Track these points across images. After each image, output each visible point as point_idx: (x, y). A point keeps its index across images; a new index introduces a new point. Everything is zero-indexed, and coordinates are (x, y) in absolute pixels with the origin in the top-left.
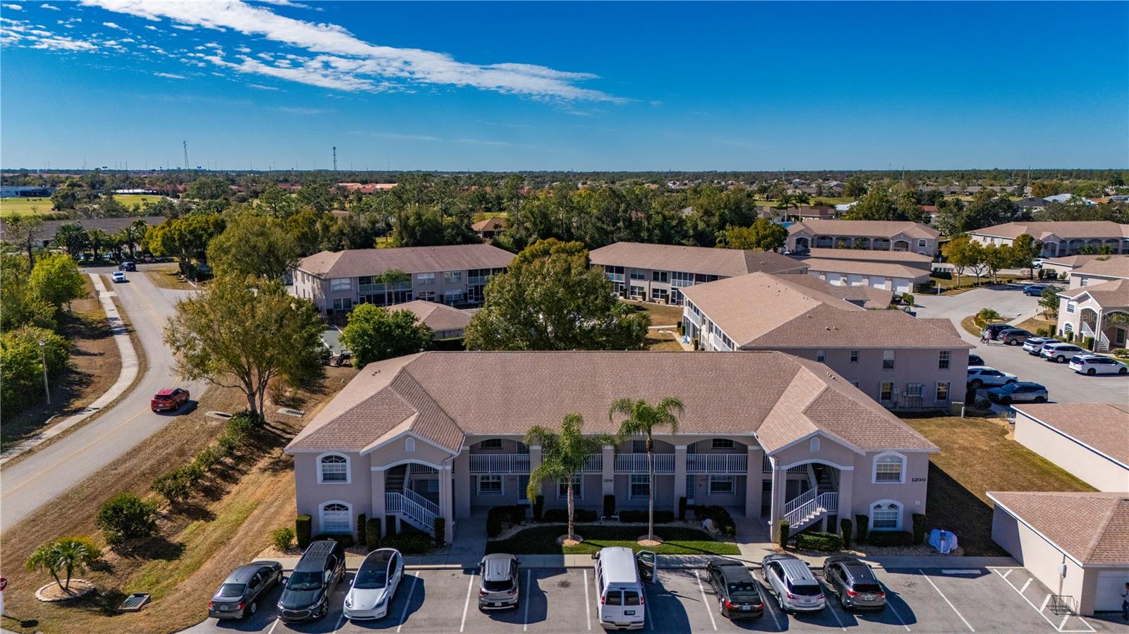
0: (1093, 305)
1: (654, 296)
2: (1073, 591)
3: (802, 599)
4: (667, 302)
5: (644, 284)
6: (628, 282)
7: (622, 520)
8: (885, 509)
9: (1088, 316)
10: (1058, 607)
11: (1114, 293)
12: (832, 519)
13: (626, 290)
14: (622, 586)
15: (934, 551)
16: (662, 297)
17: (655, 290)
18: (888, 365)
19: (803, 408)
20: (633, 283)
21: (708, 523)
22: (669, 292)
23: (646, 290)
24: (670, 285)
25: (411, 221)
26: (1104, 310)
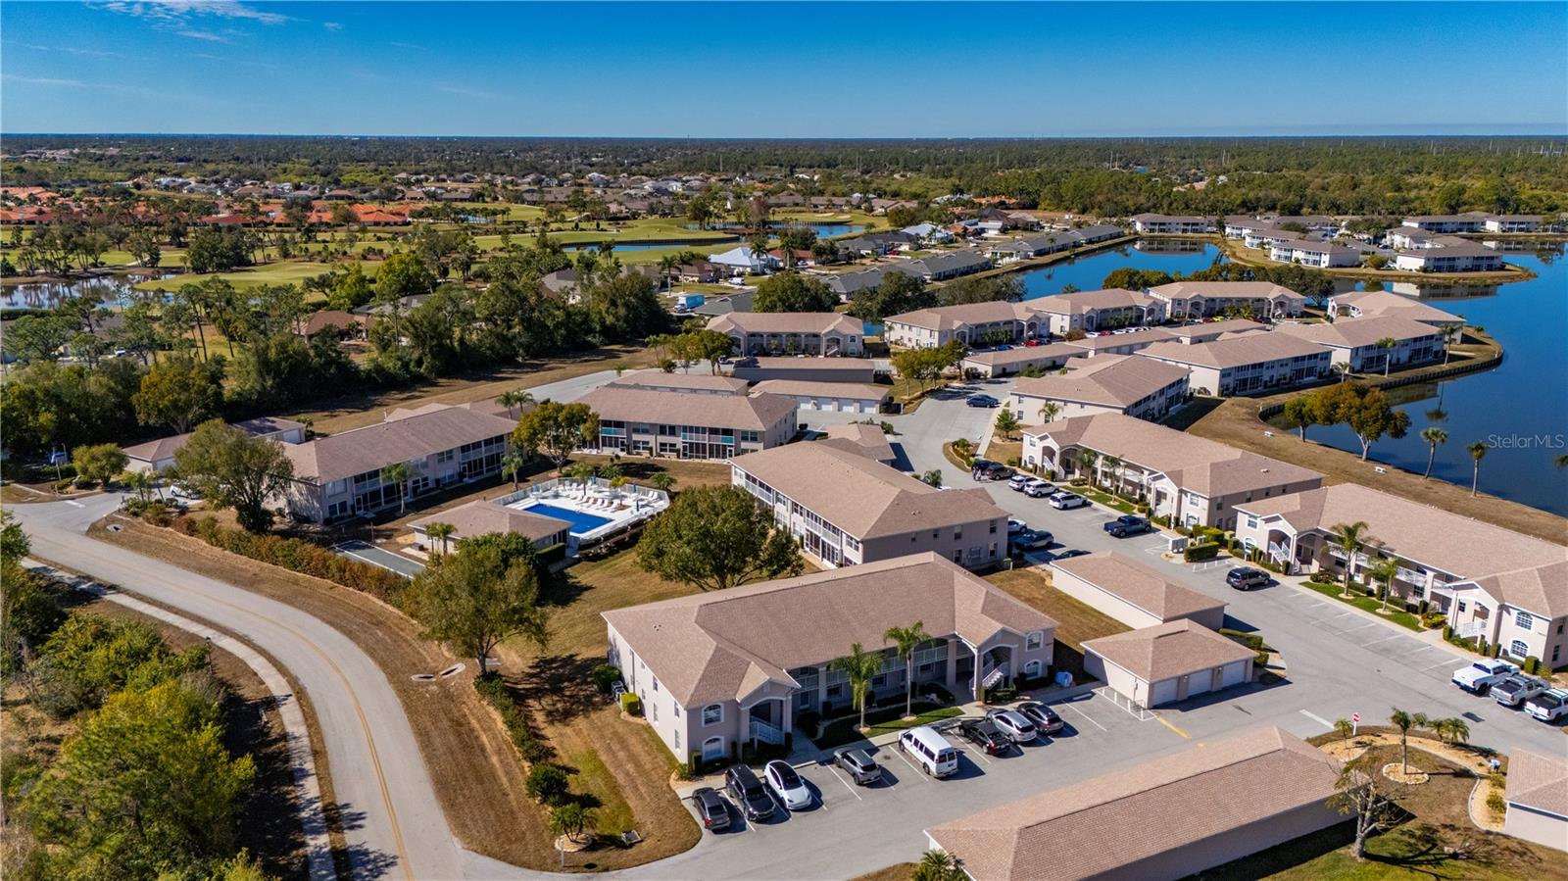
0: (1051, 443)
1: (661, 450)
2: (1142, 696)
3: (1027, 734)
4: (678, 457)
5: (651, 439)
6: (629, 437)
7: (879, 706)
8: (1032, 666)
9: (1048, 453)
10: (1137, 707)
11: (1066, 432)
12: (1006, 679)
13: (628, 446)
14: (946, 750)
15: (1062, 687)
16: (671, 451)
17: (662, 444)
18: (958, 536)
19: (979, 609)
20: (636, 437)
21: (934, 696)
22: (680, 446)
23: (652, 444)
24: (681, 439)
25: (272, 354)
26: (1061, 448)
